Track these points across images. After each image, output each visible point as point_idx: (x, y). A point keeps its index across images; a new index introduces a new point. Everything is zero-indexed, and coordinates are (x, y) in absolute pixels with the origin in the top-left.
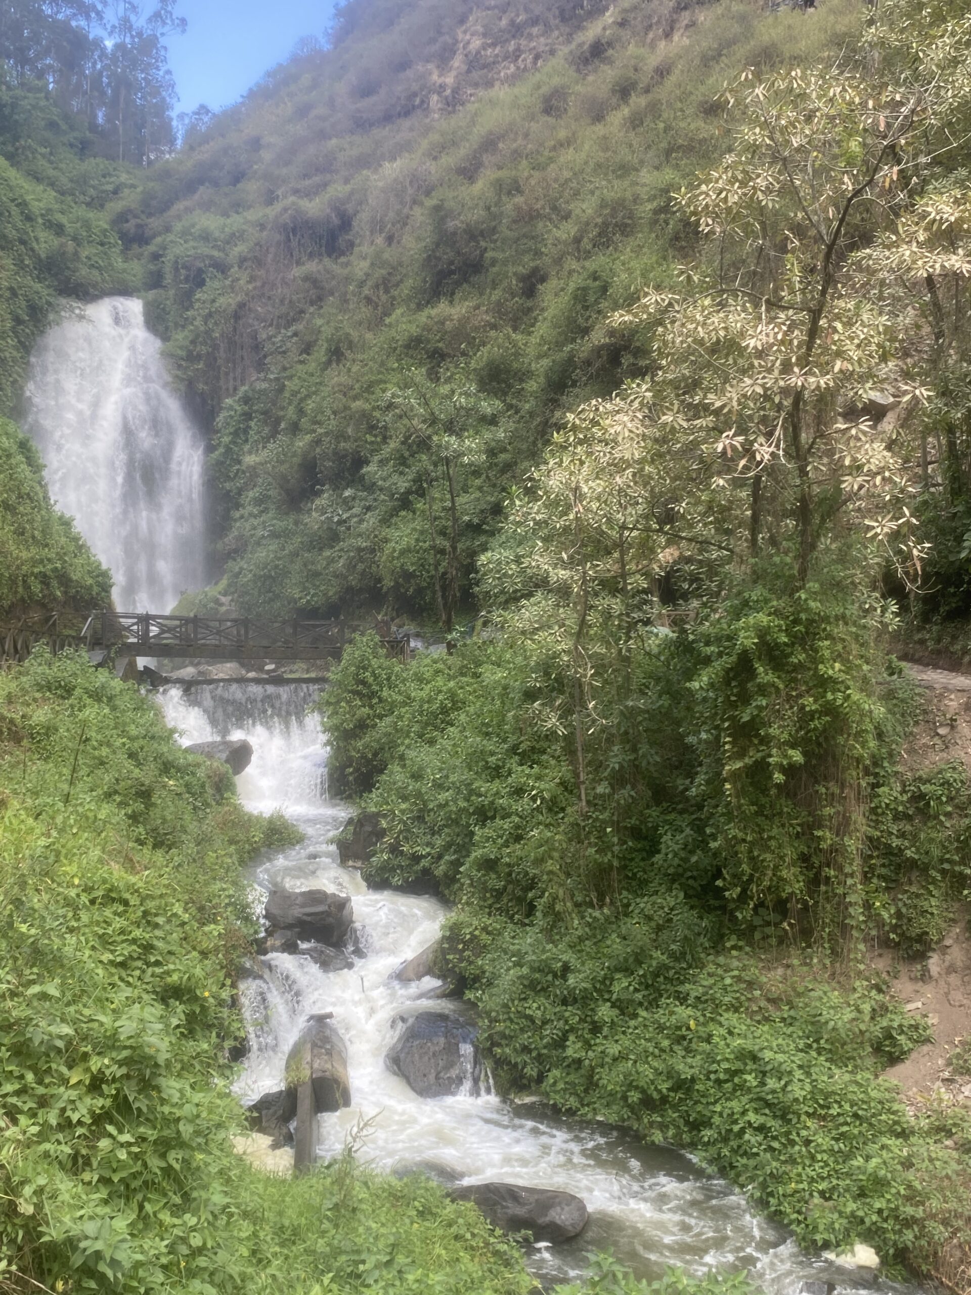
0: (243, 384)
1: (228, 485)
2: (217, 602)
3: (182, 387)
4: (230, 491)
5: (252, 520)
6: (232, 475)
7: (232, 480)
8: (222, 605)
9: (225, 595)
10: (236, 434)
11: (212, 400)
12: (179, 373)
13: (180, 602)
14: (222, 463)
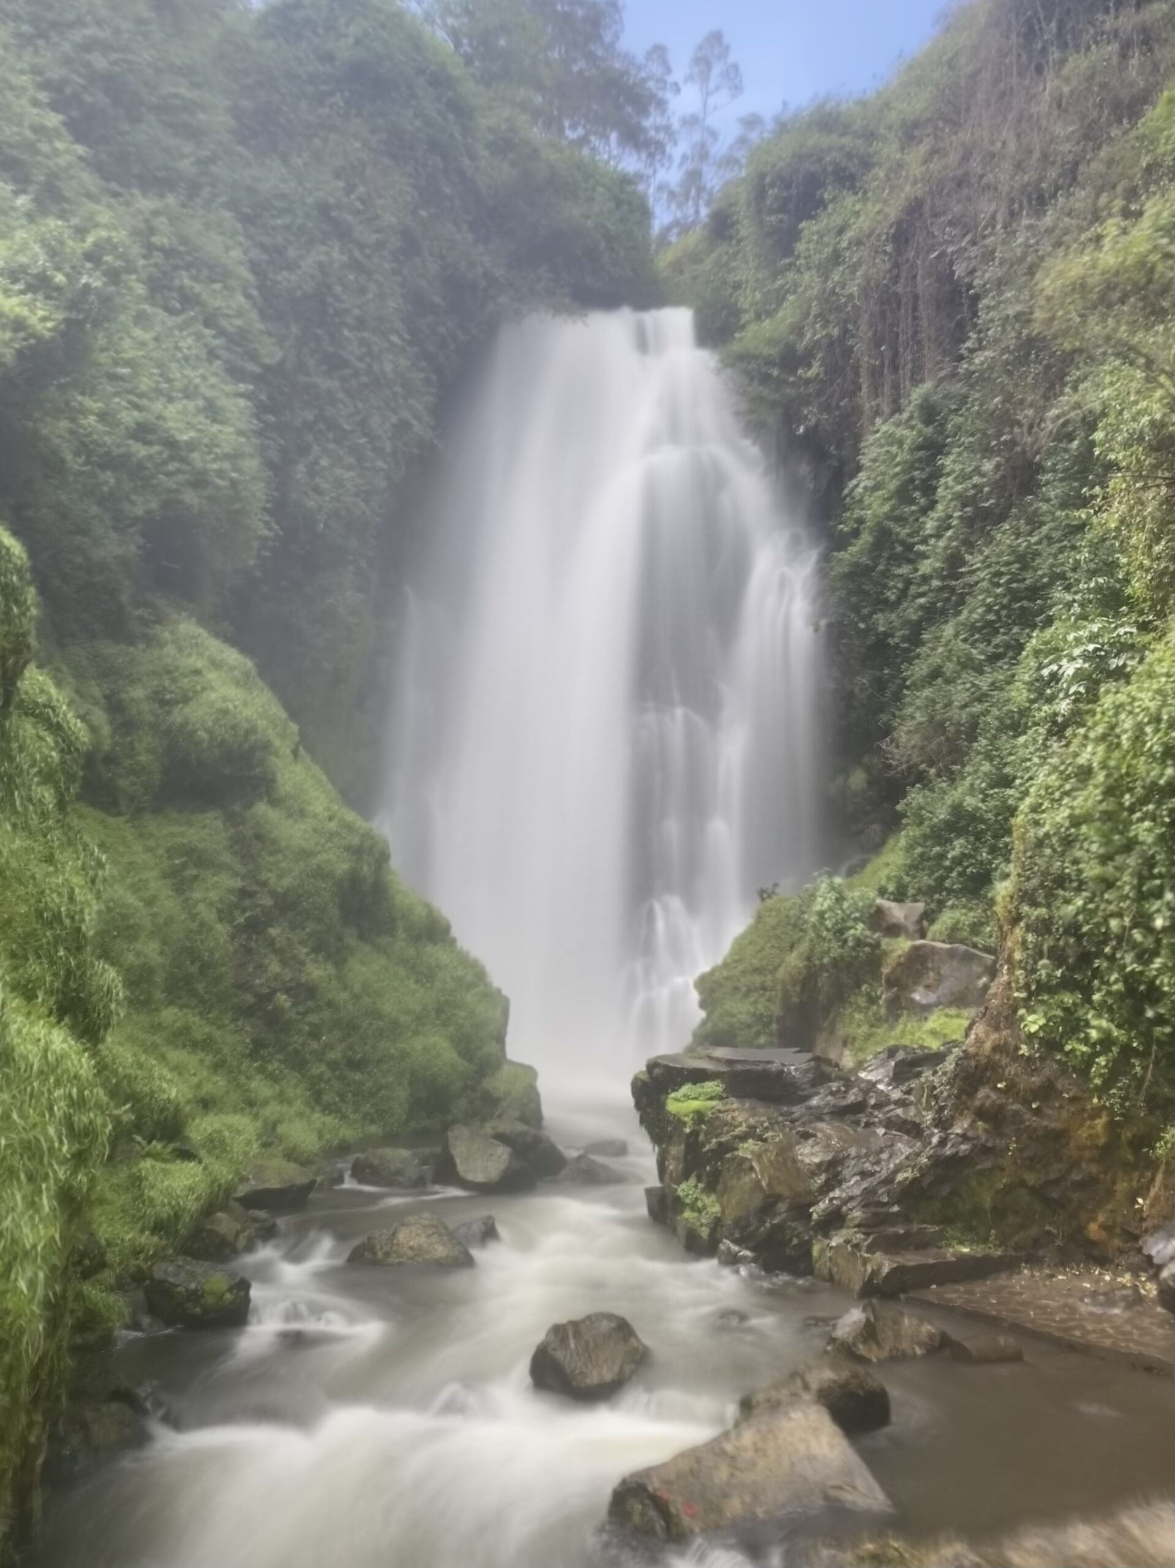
0: (916, 381)
1: (881, 621)
2: (876, 918)
3: (772, 419)
4: (887, 635)
5: (969, 677)
6: (892, 596)
7: (893, 606)
8: (894, 930)
9: (900, 896)
10: (903, 495)
11: (839, 446)
12: (765, 392)
13: (759, 918)
14: (867, 570)
